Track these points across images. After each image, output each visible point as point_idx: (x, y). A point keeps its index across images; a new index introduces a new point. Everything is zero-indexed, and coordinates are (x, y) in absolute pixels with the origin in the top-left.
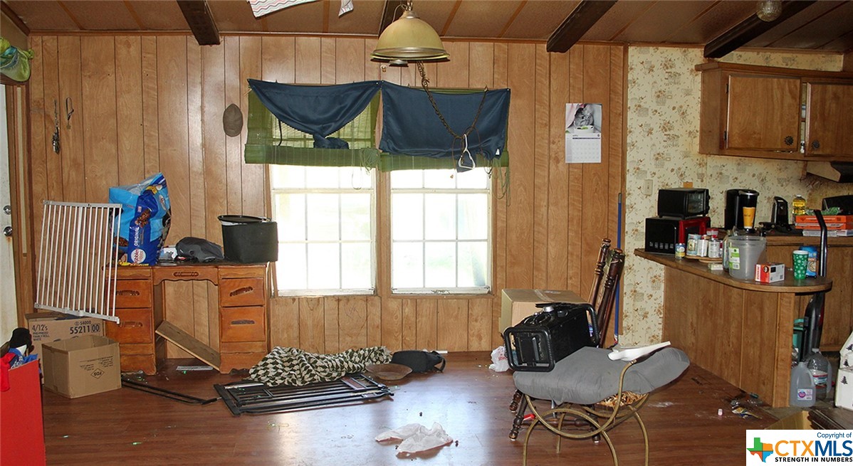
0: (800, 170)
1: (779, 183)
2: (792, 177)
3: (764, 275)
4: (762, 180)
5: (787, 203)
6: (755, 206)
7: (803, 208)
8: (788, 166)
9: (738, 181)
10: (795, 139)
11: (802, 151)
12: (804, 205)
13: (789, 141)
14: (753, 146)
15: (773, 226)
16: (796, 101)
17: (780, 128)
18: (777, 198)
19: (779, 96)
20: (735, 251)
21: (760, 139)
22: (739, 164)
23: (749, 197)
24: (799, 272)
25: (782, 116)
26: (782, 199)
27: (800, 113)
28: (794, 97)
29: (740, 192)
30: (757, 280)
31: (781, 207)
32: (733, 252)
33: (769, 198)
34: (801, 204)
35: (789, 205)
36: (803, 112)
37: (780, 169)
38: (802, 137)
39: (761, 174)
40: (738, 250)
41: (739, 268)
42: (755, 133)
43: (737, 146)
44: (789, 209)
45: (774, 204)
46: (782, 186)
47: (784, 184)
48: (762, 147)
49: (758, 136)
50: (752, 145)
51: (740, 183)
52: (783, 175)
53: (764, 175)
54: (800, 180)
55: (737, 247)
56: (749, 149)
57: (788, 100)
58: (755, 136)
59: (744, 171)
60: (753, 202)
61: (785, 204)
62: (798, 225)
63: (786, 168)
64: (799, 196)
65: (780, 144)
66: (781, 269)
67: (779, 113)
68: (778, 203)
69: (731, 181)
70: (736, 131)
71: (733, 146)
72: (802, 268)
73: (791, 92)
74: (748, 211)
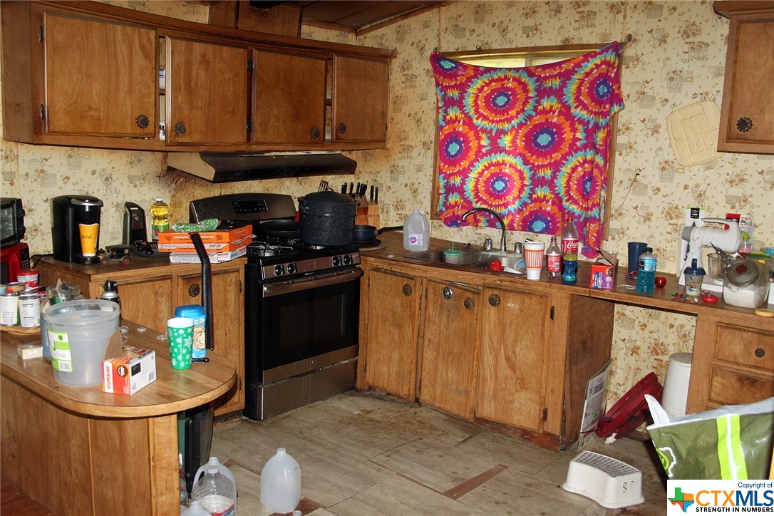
0: (159, 163)
1: (131, 182)
2: (147, 174)
3: (119, 381)
4: (107, 179)
5: (142, 211)
6: (98, 221)
7: (164, 218)
8: (142, 158)
9: (70, 182)
10: (151, 119)
11: (162, 137)
12: (166, 213)
13: (143, 122)
14: (90, 129)
15: (126, 251)
16: (150, 61)
17: (128, 102)
18: (129, 205)
19: (125, 53)
20: (61, 338)
21: (99, 119)
22: (70, 156)
23: (87, 210)
24: (180, 358)
25: (131, 84)
26: (136, 206)
27: (156, 82)
28: (147, 56)
29: (74, 201)
30: (107, 390)
31: (135, 218)
32: (57, 339)
33: (118, 205)
34: (162, 212)
35: (146, 212)
36: (162, 81)
37: (131, 163)
38: (162, 117)
39: (104, 170)
40: (65, 336)
41: (70, 370)
42: (90, 108)
43: (62, 129)
44: (147, 218)
45: (126, 215)
46: (135, 186)
47: (138, 183)
48: (103, 131)
49: (95, 114)
50: (87, 126)
51: (74, 185)
52: (136, 171)
53: (109, 171)
54: (159, 177)
55: (63, 331)
56: (83, 134)
57: (139, 60)
58: (92, 113)
59: (79, 166)
60: (94, 216)
61: (141, 213)
62: (162, 247)
63: (140, 161)
64: (159, 200)
65: (129, 127)
66: (149, 363)
67: (127, 80)
68: (130, 211)
69: (59, 182)
70: (60, 105)
71: (57, 129)
72: (185, 351)
73: (142, 47)
74: (87, 230)
